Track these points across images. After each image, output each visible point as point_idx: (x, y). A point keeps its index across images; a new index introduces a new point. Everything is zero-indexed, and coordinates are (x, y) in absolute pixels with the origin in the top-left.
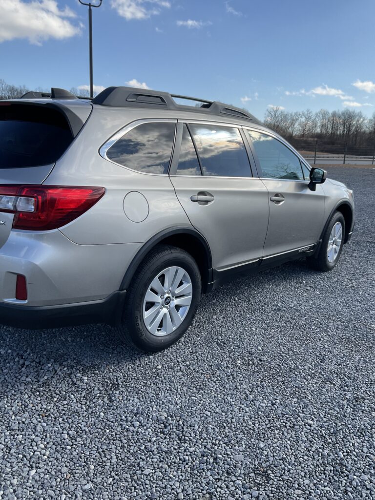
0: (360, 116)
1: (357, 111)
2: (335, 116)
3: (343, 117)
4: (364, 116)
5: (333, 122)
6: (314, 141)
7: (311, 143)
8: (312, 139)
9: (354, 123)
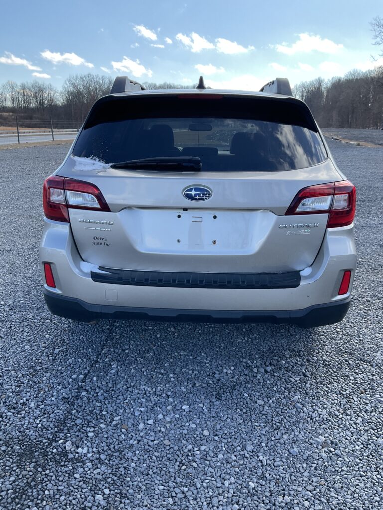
0: (51, 89)
1: (47, 83)
2: (25, 88)
3: (33, 90)
4: (54, 89)
5: (24, 95)
6: (9, 115)
7: (8, 118)
8: (7, 114)
9: (46, 95)
